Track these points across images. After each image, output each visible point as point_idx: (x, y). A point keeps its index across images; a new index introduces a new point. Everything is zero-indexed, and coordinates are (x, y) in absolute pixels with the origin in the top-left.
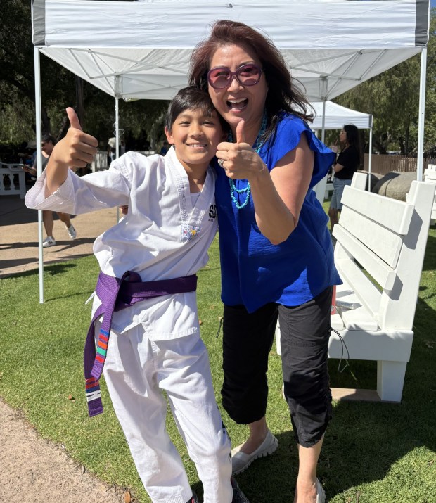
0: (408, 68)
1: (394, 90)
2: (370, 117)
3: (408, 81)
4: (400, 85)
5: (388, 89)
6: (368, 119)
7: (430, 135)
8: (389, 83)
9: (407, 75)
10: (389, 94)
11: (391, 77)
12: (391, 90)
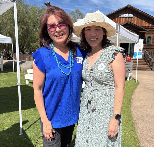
0: (28, 23)
1: (24, 30)
2: (12, 39)
3: (28, 28)
4: (26, 29)
5: (21, 30)
6: (11, 40)
7: (38, 47)
8: (22, 27)
9: (28, 25)
10: (22, 31)
11: (22, 25)
12: (23, 30)
